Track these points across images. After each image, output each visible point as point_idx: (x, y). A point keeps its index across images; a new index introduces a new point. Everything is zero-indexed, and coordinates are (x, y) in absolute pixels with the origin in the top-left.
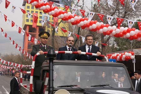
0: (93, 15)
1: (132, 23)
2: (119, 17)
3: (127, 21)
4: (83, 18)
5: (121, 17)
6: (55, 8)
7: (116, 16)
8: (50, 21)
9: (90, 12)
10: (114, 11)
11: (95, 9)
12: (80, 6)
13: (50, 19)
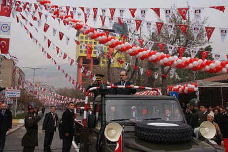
0: (153, 44)
1: (195, 52)
2: (180, 46)
3: (189, 50)
4: (142, 49)
5: (182, 46)
6: (111, 38)
7: (177, 45)
8: (105, 51)
10: (174, 40)
11: (153, 37)
12: (138, 35)
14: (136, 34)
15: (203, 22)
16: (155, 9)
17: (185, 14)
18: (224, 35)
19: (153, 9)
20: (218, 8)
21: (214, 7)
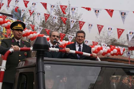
0: (42, 29)
1: (72, 38)
2: (62, 32)
3: (68, 36)
5: (64, 32)
6: (8, 21)
7: (60, 31)
8: (3, 31)
9: (39, 27)
10: (58, 27)
12: (31, 21)
13: (3, 30)
14: (30, 20)
15: (79, 17)
16: (44, 3)
17: (65, 10)
18: (91, 28)
19: (42, 3)
20: (87, 8)
21: (84, 8)
